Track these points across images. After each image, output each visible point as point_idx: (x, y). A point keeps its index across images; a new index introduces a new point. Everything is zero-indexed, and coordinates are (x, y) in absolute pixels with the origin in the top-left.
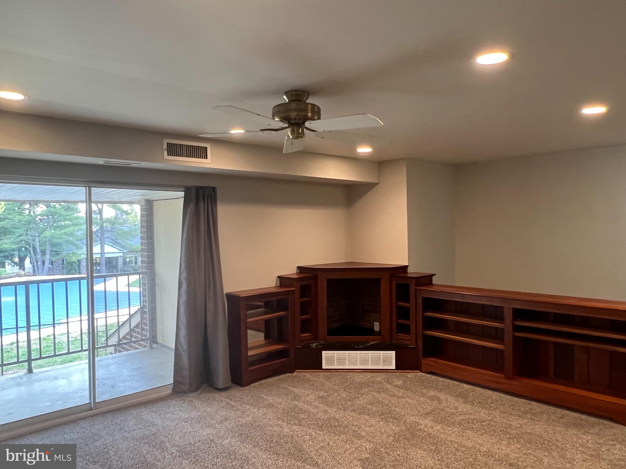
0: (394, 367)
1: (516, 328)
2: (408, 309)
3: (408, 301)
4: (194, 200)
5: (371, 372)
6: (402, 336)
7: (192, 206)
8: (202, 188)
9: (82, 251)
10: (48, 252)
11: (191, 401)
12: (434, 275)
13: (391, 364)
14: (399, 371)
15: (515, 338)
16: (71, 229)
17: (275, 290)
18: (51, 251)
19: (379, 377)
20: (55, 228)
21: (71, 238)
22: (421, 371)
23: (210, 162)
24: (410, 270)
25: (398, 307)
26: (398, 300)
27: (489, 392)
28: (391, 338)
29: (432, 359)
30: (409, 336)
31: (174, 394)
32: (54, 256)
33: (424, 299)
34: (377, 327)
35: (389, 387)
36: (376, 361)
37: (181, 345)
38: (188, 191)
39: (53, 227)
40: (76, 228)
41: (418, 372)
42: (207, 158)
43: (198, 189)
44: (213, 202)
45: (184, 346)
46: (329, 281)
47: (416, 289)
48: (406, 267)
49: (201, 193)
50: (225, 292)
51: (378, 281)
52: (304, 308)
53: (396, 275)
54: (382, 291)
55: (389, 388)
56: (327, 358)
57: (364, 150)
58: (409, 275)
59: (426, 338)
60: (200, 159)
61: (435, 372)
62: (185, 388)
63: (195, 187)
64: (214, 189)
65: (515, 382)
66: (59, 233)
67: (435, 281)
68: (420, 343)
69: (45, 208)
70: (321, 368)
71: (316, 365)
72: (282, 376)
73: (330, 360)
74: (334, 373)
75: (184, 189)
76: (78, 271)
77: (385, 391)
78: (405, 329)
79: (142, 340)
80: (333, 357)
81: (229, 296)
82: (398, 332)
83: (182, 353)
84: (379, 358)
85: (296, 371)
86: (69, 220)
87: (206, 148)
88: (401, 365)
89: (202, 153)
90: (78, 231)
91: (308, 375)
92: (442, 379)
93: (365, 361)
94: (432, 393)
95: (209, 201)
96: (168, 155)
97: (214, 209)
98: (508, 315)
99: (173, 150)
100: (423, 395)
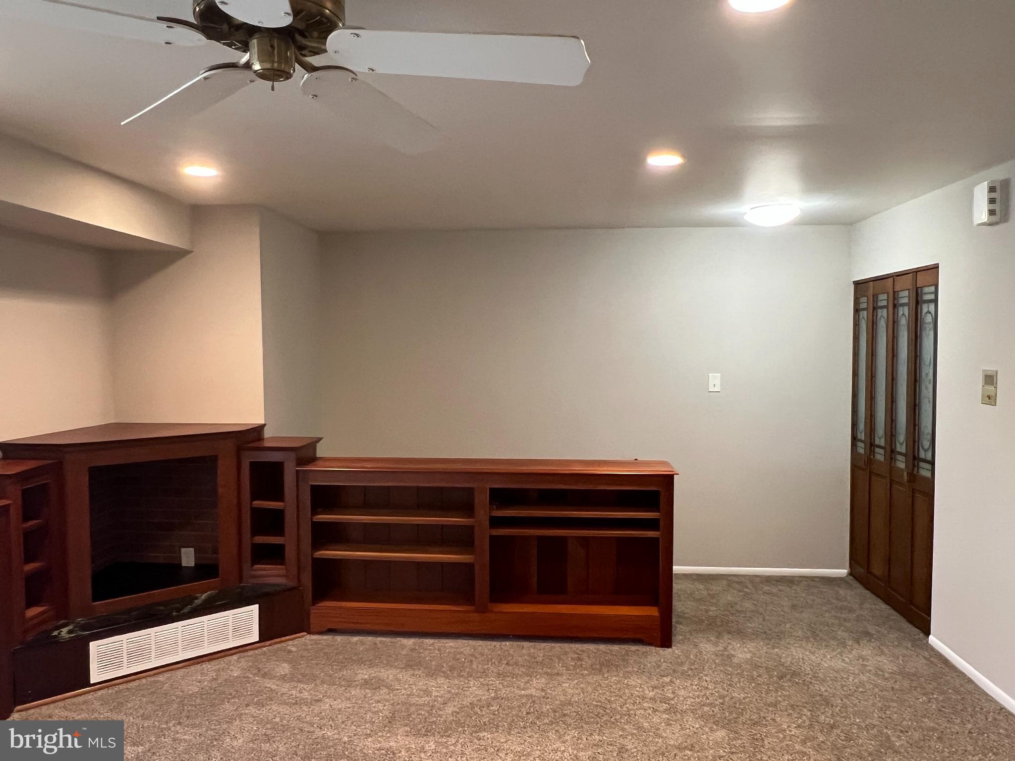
0: (258, 636)
2: (279, 514)
3: (280, 497)
5: (209, 660)
6: (264, 569)
12: (320, 439)
13: (249, 633)
14: (268, 643)
19: (235, 668)
22: (309, 633)
24: (268, 433)
25: (255, 511)
26: (254, 497)
27: (450, 644)
28: (241, 579)
29: (332, 604)
30: (282, 567)
33: (314, 488)
34: (188, 558)
35: (271, 684)
36: (219, 633)
41: (303, 636)
46: (94, 472)
47: (297, 471)
48: (259, 429)
51: (212, 461)
52: (34, 544)
53: (250, 445)
55: (274, 687)
56: (101, 657)
57: (202, 172)
58: (267, 444)
59: (320, 565)
61: (336, 628)
65: (492, 616)
67: (322, 451)
68: (307, 577)
70: (87, 683)
71: (75, 678)
73: (110, 659)
74: (121, 687)
77: (272, 696)
78: (275, 555)
80: (117, 650)
82: (254, 562)
84: (226, 625)
85: (17, 708)
88: (269, 630)
92: (355, 639)
93: (197, 641)
94: (364, 674)
98: (482, 499)
100: (350, 683)
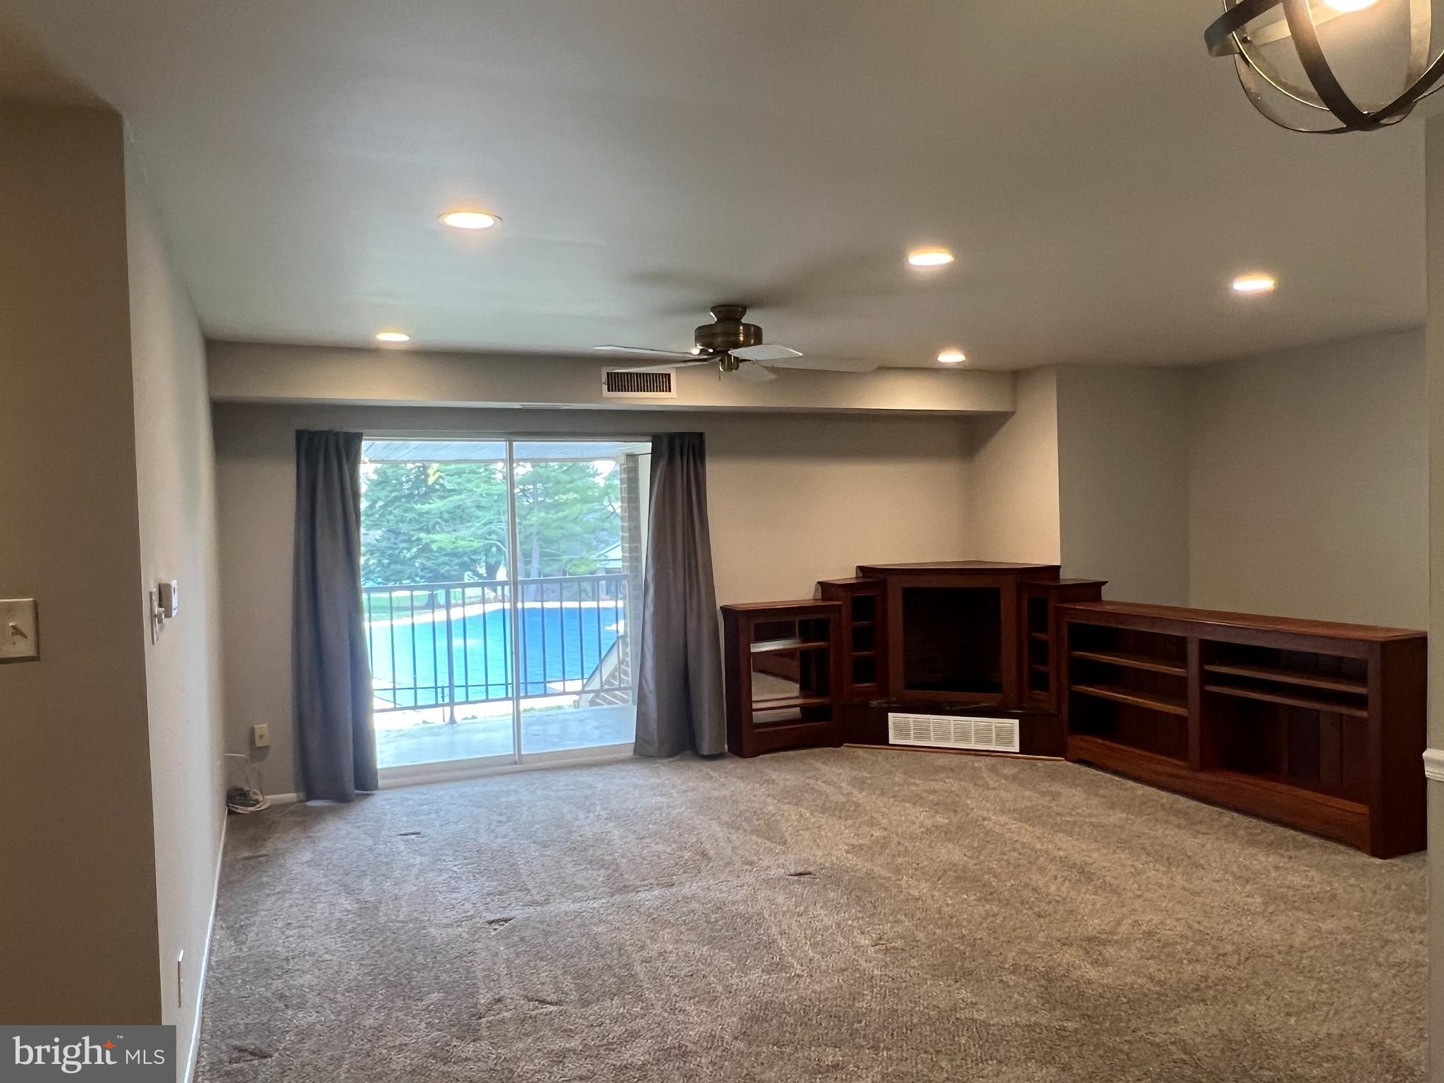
0: (1016, 748)
1: (1207, 678)
2: (1045, 645)
3: (1045, 630)
4: (666, 457)
5: (975, 755)
6: (1039, 694)
7: (662, 464)
8: (681, 435)
9: (597, 554)
10: (536, 556)
11: (658, 767)
12: (1104, 583)
13: (1010, 743)
14: (1025, 756)
15: (1205, 696)
16: (576, 508)
17: (812, 603)
18: (542, 555)
20: (548, 508)
21: (578, 529)
22: (1067, 759)
23: (675, 396)
24: (1063, 573)
25: (1031, 642)
26: (1032, 629)
29: (1087, 737)
30: (1045, 694)
31: (637, 759)
32: (548, 565)
33: (1070, 625)
36: (983, 736)
37: (646, 681)
38: (656, 440)
39: (544, 506)
40: (585, 508)
41: (1059, 760)
42: (670, 391)
43: (672, 437)
44: (697, 456)
45: (651, 685)
46: (907, 591)
47: (1057, 608)
48: (1054, 569)
49: (677, 442)
50: (720, 603)
51: (994, 593)
52: (862, 638)
53: (1028, 582)
54: (1003, 611)
56: (897, 725)
57: (951, 357)
58: (1062, 583)
59: (1077, 698)
60: (659, 393)
61: (1089, 759)
62: (653, 749)
63: (665, 434)
64: (701, 435)
65: (1204, 776)
66: (555, 517)
67: (1105, 593)
68: (1065, 708)
69: (531, 469)
70: (886, 743)
71: (879, 737)
72: (816, 750)
73: (903, 731)
74: (907, 752)
75: (650, 438)
76: (590, 594)
78: (1041, 682)
79: (620, 689)
80: (907, 724)
81: (725, 610)
82: (1031, 686)
83: (649, 695)
84: (990, 730)
85: (845, 744)
86: (575, 491)
87: (669, 375)
88: (1028, 746)
89: (662, 382)
90: (587, 514)
91: (863, 753)
93: (964, 736)
95: (691, 453)
96: (609, 391)
97: (700, 471)
98: (1193, 652)
99: (617, 382)
